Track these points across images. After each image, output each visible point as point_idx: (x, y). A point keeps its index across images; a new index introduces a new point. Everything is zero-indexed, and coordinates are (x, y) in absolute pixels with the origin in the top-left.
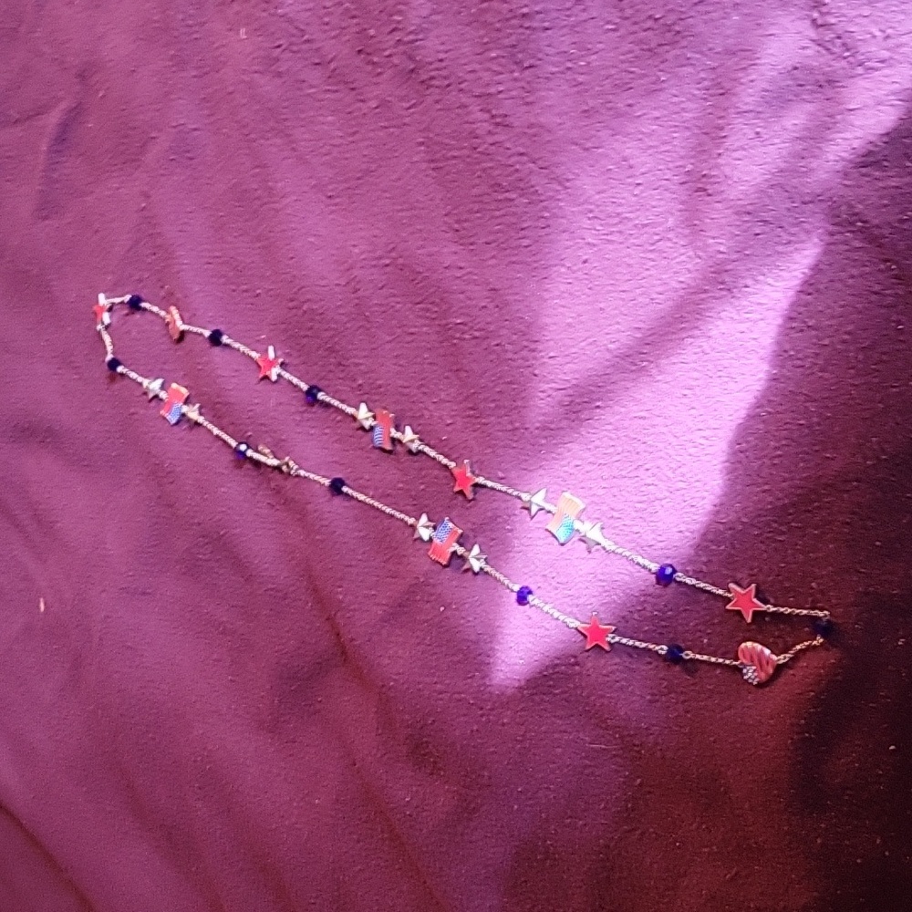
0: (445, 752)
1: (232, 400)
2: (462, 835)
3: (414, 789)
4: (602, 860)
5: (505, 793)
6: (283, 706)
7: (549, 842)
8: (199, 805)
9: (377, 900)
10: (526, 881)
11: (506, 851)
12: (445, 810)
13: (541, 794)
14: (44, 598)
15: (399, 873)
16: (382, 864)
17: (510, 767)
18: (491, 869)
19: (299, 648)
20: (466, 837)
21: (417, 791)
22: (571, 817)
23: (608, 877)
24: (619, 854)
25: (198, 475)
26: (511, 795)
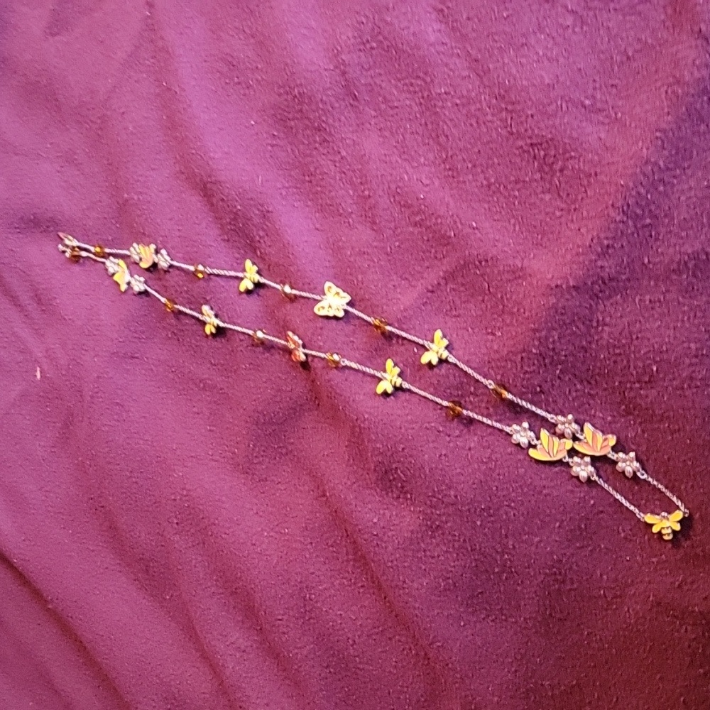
0: (413, 475)
1: (223, 178)
2: (425, 551)
3: (382, 512)
4: (555, 574)
5: (469, 510)
6: (257, 449)
7: (506, 556)
8: (177, 538)
9: (341, 615)
10: (481, 593)
11: (466, 563)
12: (410, 528)
13: (502, 512)
14: (40, 367)
15: (361, 590)
16: (346, 583)
17: (475, 486)
18: (451, 581)
19: (275, 396)
20: (428, 553)
21: (384, 514)
22: (528, 533)
23: (559, 590)
24: (571, 568)
25: (188, 249)
26: (475, 512)
